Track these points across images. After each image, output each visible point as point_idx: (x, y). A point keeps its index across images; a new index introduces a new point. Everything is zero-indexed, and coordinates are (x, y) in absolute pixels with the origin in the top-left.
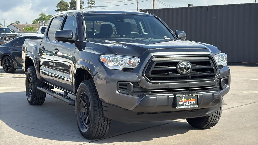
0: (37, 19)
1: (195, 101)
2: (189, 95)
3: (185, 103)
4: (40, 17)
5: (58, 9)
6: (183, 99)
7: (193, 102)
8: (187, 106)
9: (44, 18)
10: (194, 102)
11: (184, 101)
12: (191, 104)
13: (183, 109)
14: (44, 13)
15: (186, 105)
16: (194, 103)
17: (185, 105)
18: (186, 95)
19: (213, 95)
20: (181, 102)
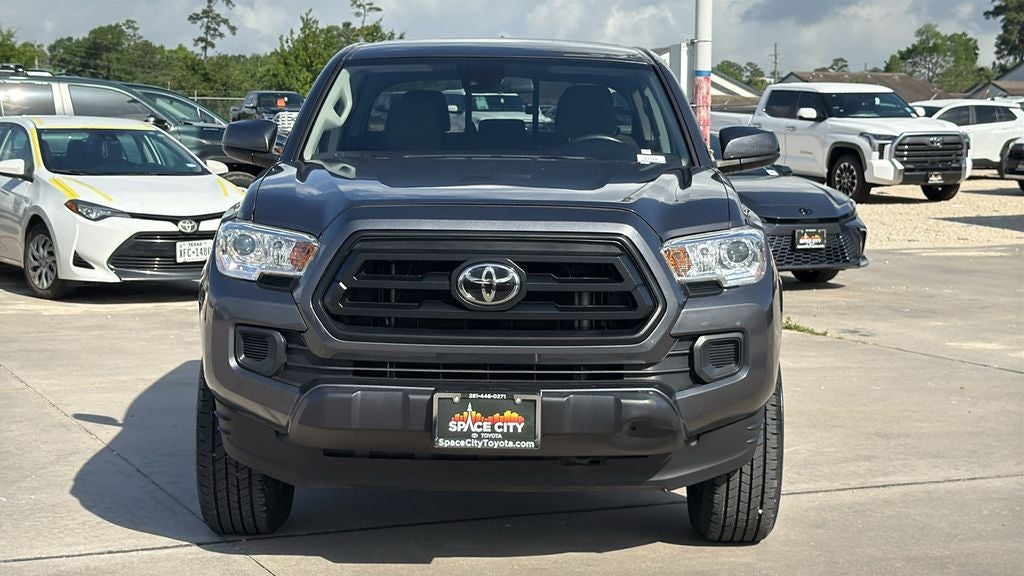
0: (904, 49)
1: (523, 424)
2: (495, 396)
3: (474, 429)
4: (916, 43)
5: (996, 8)
6: (470, 409)
7: (515, 428)
8: (486, 441)
9: (934, 43)
10: (520, 428)
11: (469, 419)
12: (502, 433)
13: (465, 449)
14: (936, 26)
15: (480, 436)
16: (520, 431)
17: (475, 435)
18: (482, 396)
19: (618, 402)
20: (459, 423)
